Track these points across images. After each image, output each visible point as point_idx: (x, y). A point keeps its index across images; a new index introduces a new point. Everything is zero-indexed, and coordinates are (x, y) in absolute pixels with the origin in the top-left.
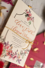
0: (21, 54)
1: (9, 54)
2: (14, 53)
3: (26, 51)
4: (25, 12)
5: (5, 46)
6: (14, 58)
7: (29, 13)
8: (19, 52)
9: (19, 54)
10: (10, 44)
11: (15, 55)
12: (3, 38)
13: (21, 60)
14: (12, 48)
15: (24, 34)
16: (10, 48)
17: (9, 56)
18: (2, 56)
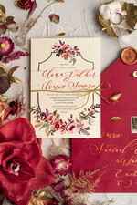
0: (83, 117)
2: (67, 121)
3: (91, 110)
4: (53, 50)
5: (45, 118)
6: (71, 129)
7: (62, 47)
8: (76, 116)
9: (79, 119)
11: (71, 125)
12: (36, 108)
15: (71, 84)
16: (55, 117)
17: (60, 130)
18: (48, 134)
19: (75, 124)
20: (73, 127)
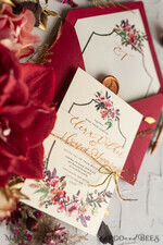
0: (90, 201)
1: (57, 199)
2: (71, 198)
4: (95, 98)
5: (48, 180)
6: (71, 210)
7: (106, 100)
8: (83, 197)
9: (84, 201)
10: (59, 174)
11: (74, 204)
13: (88, 218)
14: (64, 184)
15: (95, 151)
16: (59, 184)
17: (58, 206)
18: (41, 204)
19: (78, 205)
20: (74, 208)
